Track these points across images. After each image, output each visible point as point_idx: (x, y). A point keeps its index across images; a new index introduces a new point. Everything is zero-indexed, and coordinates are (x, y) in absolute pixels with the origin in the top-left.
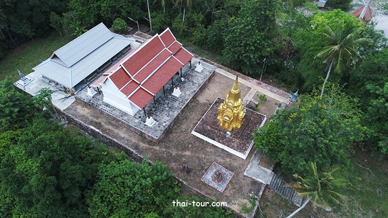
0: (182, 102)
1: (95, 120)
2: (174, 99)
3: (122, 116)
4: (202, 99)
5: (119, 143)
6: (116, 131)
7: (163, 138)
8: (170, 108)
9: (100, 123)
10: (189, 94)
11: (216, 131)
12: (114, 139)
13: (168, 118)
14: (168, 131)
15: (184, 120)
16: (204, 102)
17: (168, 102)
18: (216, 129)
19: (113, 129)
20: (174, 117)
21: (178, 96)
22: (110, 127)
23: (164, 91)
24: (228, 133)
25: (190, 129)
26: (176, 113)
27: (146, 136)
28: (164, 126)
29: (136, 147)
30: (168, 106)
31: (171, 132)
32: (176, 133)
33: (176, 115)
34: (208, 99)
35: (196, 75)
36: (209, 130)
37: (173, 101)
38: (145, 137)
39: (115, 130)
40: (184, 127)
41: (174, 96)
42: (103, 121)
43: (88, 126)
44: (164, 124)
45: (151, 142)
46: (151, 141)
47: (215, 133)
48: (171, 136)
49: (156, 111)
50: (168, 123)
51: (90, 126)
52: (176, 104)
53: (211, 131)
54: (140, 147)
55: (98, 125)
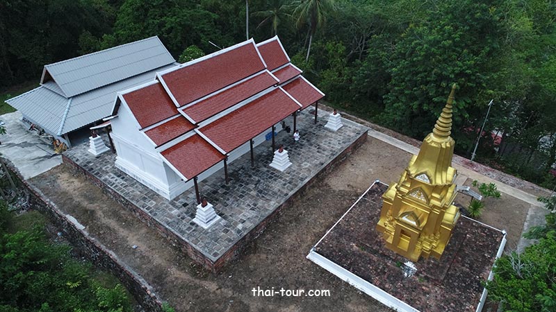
0: (290, 183)
1: (85, 204)
2: (274, 175)
3: (144, 199)
4: (337, 183)
5: (119, 261)
6: (123, 232)
7: (231, 262)
8: (260, 192)
9: (93, 212)
10: (308, 168)
11: (375, 258)
12: (111, 252)
13: (252, 214)
14: (247, 246)
15: (291, 222)
16: (342, 189)
17: (257, 178)
18: (375, 252)
19: (117, 227)
20: (267, 213)
21: (282, 170)
22: (113, 223)
23: (252, 157)
24: (409, 264)
25: (304, 246)
26: (273, 205)
27: (190, 251)
28: (239, 231)
29: (159, 278)
30: (256, 188)
31: (255, 250)
32: (268, 252)
33: (271, 209)
34: (351, 184)
35: (326, 136)
36: (354, 253)
37: (271, 178)
38: (186, 256)
39: (121, 230)
40: (289, 240)
41: (275, 170)
42: (101, 208)
43: (64, 215)
44: (240, 226)
45: (199, 269)
46: (200, 267)
47: (370, 261)
48: (254, 259)
49: (227, 196)
50: (250, 225)
51: (68, 216)
52: (276, 186)
53: (360, 256)
54: (168, 279)
55: (87, 216)
